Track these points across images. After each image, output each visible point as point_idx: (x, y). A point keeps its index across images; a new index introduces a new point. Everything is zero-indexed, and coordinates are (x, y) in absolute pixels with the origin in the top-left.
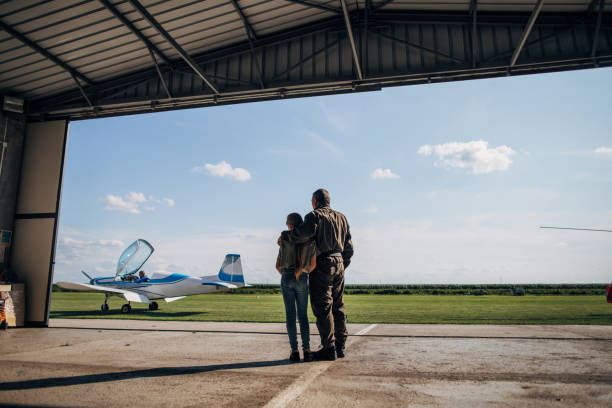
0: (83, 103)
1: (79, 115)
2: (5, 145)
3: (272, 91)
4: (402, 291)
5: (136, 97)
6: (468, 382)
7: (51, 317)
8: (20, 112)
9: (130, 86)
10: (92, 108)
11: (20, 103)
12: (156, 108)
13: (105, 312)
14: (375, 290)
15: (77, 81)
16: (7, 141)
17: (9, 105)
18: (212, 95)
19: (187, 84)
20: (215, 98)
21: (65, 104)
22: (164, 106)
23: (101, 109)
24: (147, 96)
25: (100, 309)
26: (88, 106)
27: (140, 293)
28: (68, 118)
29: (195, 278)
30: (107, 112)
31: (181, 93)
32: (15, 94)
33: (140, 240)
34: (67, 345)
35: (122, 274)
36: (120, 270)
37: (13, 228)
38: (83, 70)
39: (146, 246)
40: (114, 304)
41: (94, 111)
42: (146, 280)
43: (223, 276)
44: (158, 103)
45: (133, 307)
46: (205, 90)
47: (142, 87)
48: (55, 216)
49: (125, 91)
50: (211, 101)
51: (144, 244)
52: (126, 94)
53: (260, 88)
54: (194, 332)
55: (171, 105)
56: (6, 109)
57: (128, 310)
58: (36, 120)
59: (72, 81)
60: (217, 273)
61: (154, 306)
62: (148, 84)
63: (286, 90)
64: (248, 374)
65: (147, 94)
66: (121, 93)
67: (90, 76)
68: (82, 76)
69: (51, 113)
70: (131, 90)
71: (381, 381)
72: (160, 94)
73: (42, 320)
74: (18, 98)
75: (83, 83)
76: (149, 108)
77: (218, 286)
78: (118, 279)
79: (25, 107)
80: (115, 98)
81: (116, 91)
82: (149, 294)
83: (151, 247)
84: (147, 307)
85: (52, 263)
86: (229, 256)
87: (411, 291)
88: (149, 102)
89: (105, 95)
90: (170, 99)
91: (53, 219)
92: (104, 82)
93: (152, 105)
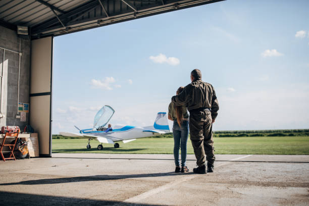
0: (59, 25)
1: (58, 33)
2: (21, 54)
3: (170, 5)
4: (287, 134)
5: (89, 18)
6: (275, 187)
7: (53, 153)
8: (27, 34)
9: (85, 11)
10: (65, 28)
11: (26, 29)
12: (101, 24)
13: (89, 149)
14: (268, 134)
15: (54, 12)
16: (21, 52)
17: (20, 31)
18: (133, 13)
19: (118, 7)
20: (135, 14)
21: (51, 27)
22: (105, 22)
23: (70, 28)
24: (95, 17)
25: (86, 148)
26: (62, 27)
27: (108, 138)
28: (53, 35)
29: (140, 128)
30: (74, 29)
31: (115, 13)
32: (23, 24)
33: (106, 106)
34: (55, 166)
35: (97, 127)
36: (95, 125)
37: (29, 102)
38: (57, 5)
39: (110, 109)
40: (94, 145)
41: (66, 29)
42: (111, 130)
43: (156, 126)
44: (102, 21)
45: (104, 146)
46: (128, 10)
47: (92, 12)
48: (50, 93)
49: (82, 15)
50: (133, 16)
51: (108, 108)
52: (83, 16)
53: (162, 5)
54: (130, 159)
55: (109, 21)
56: (19, 33)
57: (101, 148)
58: (36, 38)
59: (52, 13)
60: (153, 125)
61: (117, 145)
62: (95, 9)
63: (179, 4)
64: (142, 181)
65: (95, 16)
66: (80, 17)
67: (62, 8)
68: (57, 9)
69: (44, 33)
70: (86, 15)
71: (218, 186)
72: (102, 15)
73: (48, 153)
74: (25, 26)
75: (58, 13)
76: (96, 24)
77: (153, 133)
78: (95, 130)
79: (29, 31)
80: (77, 20)
81: (77, 16)
82: (113, 139)
83: (113, 110)
84: (113, 146)
85: (51, 121)
86: (160, 113)
87: (294, 134)
88: (96, 21)
89: (72, 19)
90: (108, 18)
91: (50, 96)
92: (71, 11)
93: (98, 22)
